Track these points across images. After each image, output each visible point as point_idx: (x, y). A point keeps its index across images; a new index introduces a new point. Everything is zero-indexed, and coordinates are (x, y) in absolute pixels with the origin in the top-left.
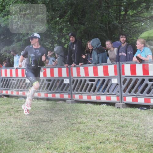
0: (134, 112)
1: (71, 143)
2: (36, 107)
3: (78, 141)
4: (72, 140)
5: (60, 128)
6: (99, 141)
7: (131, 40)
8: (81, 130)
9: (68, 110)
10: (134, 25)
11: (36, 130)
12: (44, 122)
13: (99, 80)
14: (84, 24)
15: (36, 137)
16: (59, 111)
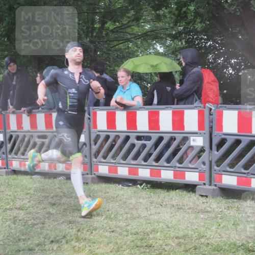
0: (111, 190)
3: (14, 238)
4: (4, 236)
6: (50, 238)
7: (111, 70)
8: (20, 220)
10: (115, 46)
13: (54, 136)
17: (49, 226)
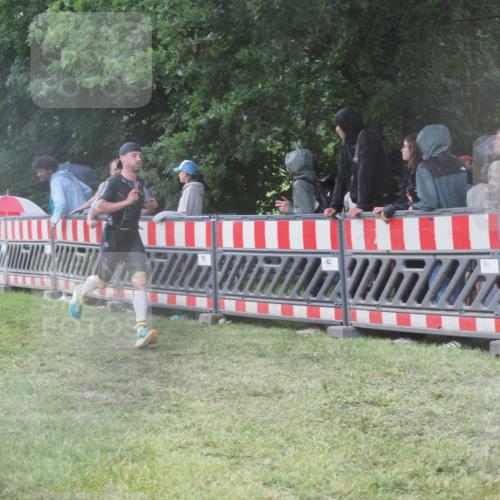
1: (341, 468)
2: (229, 347)
3: (365, 461)
4: (345, 456)
5: (306, 417)
6: (435, 462)
8: (375, 426)
9: (333, 358)
11: (227, 422)
12: (256, 395)
13: (438, 263)
14: (391, 78)
15: (226, 445)
16: (304, 361)
17: (432, 438)
